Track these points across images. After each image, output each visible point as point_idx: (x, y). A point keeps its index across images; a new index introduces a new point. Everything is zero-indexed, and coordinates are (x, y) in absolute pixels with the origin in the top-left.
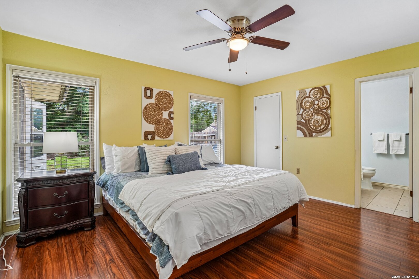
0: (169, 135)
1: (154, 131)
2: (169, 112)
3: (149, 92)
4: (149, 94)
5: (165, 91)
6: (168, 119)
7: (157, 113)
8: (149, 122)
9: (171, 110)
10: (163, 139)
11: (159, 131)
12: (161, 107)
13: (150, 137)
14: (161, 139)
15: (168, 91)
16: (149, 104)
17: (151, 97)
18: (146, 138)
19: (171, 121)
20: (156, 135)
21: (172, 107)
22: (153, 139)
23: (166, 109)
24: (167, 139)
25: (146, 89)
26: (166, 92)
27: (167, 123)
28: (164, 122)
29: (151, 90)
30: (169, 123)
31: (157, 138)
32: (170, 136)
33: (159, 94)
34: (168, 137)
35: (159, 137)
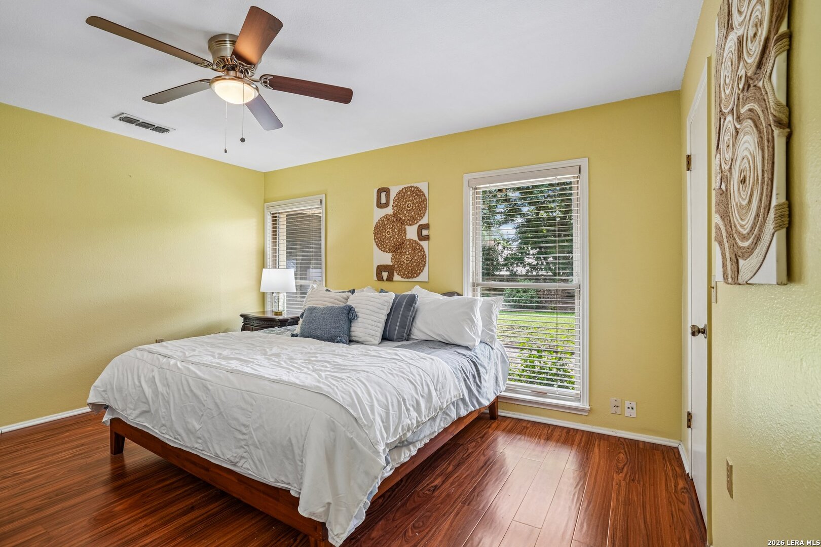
0: (418, 271)
1: (391, 264)
2: (419, 226)
3: (383, 195)
4: (383, 201)
5: (411, 187)
6: (417, 239)
7: (396, 230)
8: (383, 249)
9: (424, 221)
10: (406, 280)
11: (400, 265)
12: (404, 218)
13: (385, 275)
14: (403, 280)
15: (415, 185)
16: (383, 217)
17: (386, 205)
18: (380, 278)
19: (424, 244)
20: (395, 272)
21: (424, 215)
22: (390, 278)
23: (413, 221)
24: (414, 280)
25: (380, 191)
26: (413, 187)
27: (414, 249)
28: (408, 247)
29: (387, 191)
30: (418, 247)
31: (397, 277)
32: (420, 273)
33: (400, 195)
34: (418, 276)
35: (401, 275)
